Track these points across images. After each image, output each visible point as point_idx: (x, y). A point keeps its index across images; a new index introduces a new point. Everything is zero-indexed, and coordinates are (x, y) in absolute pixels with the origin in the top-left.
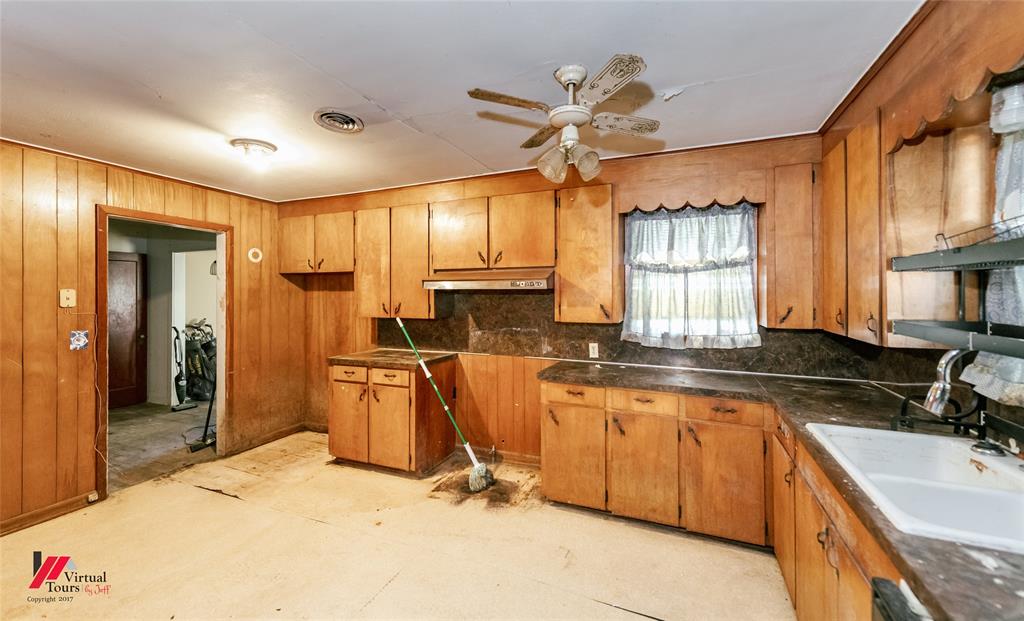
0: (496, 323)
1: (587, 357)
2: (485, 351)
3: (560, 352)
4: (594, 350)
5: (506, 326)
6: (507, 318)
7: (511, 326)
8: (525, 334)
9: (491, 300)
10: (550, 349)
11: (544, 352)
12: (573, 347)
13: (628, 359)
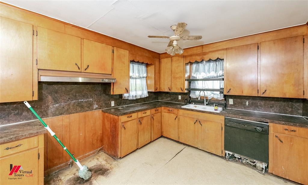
0: (69, 99)
1: (110, 106)
2: (61, 114)
3: (101, 107)
4: (113, 104)
5: (75, 99)
6: (75, 96)
7: (79, 99)
8: (86, 102)
9: (66, 88)
10: (97, 106)
11: (95, 108)
12: (106, 104)
13: (122, 104)
